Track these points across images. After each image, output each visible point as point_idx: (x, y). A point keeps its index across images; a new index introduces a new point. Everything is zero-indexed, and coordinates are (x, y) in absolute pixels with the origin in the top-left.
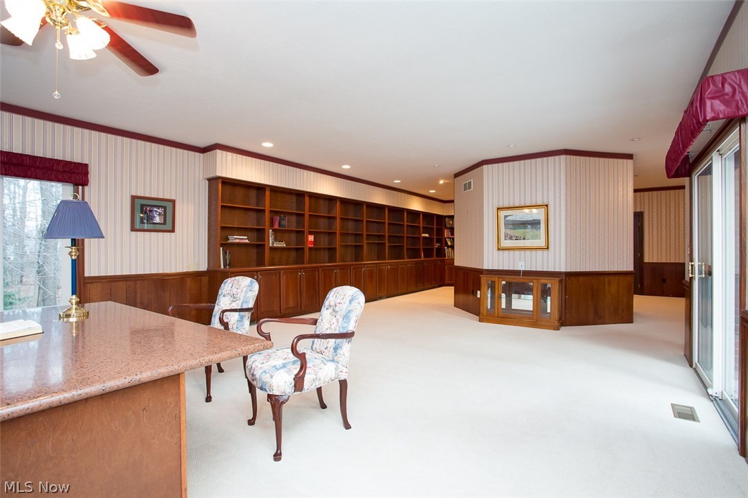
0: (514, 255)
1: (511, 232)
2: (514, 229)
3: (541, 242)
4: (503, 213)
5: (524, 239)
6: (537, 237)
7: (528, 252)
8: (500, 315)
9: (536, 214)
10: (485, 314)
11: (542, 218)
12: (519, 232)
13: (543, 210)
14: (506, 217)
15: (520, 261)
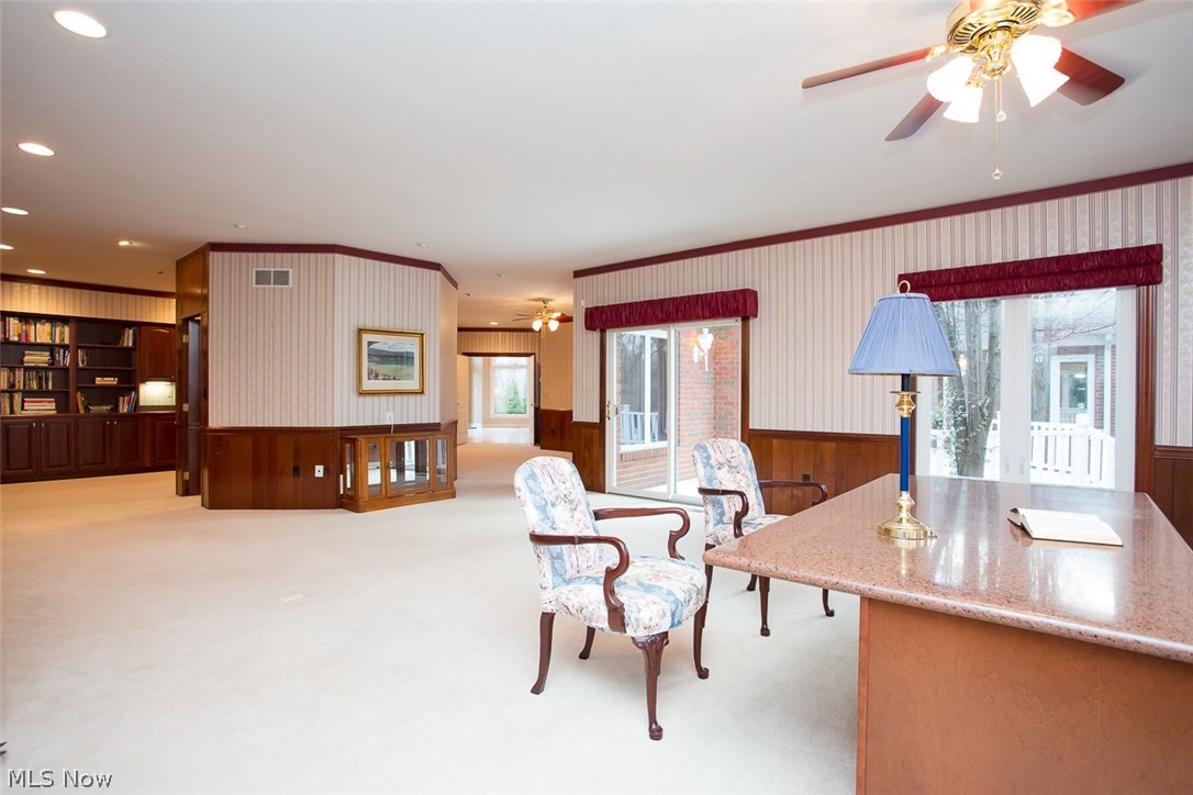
0: (380, 402)
1: (375, 367)
2: (382, 364)
3: (414, 385)
4: (366, 338)
5: (394, 379)
6: (409, 376)
7: (398, 398)
8: (389, 495)
9: (409, 345)
10: (366, 498)
11: (416, 352)
12: (389, 368)
13: (417, 340)
14: (370, 343)
15: (388, 410)
